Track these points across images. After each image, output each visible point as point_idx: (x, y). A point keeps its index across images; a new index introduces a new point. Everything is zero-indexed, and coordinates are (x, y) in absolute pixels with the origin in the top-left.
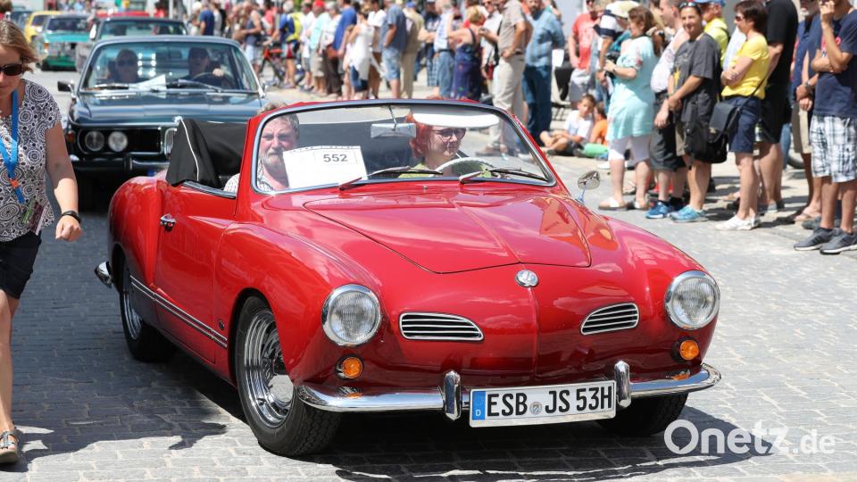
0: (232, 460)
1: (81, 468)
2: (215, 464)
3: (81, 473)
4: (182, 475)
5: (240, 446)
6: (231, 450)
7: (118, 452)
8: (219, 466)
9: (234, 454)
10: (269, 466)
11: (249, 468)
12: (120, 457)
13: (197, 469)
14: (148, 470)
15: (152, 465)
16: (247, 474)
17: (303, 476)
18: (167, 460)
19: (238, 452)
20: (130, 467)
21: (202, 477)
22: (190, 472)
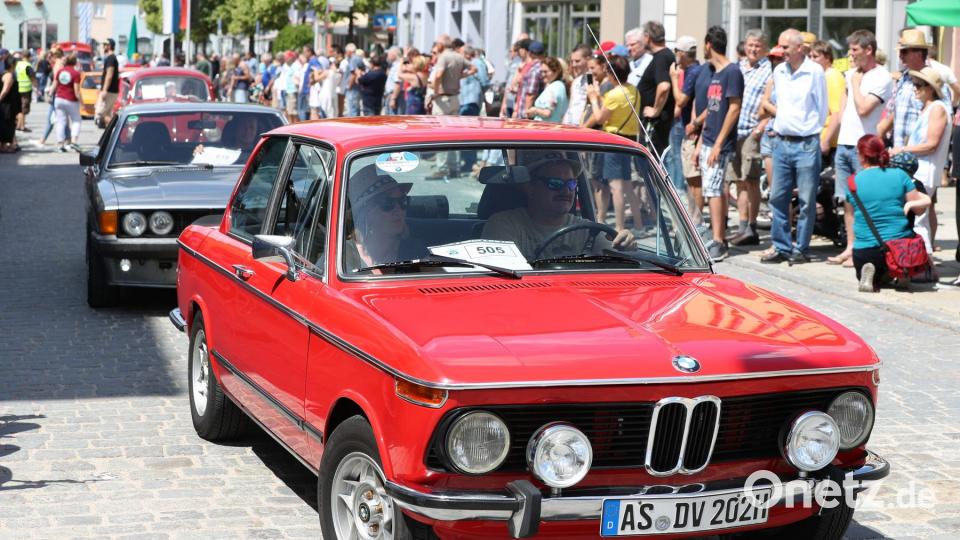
1: (89, 437)
3: (89, 441)
4: (172, 443)
7: (120, 424)
12: (122, 428)
13: (184, 438)
14: (144, 439)
15: (147, 435)
18: (161, 430)
20: (130, 436)
21: (187, 444)
22: (178, 440)
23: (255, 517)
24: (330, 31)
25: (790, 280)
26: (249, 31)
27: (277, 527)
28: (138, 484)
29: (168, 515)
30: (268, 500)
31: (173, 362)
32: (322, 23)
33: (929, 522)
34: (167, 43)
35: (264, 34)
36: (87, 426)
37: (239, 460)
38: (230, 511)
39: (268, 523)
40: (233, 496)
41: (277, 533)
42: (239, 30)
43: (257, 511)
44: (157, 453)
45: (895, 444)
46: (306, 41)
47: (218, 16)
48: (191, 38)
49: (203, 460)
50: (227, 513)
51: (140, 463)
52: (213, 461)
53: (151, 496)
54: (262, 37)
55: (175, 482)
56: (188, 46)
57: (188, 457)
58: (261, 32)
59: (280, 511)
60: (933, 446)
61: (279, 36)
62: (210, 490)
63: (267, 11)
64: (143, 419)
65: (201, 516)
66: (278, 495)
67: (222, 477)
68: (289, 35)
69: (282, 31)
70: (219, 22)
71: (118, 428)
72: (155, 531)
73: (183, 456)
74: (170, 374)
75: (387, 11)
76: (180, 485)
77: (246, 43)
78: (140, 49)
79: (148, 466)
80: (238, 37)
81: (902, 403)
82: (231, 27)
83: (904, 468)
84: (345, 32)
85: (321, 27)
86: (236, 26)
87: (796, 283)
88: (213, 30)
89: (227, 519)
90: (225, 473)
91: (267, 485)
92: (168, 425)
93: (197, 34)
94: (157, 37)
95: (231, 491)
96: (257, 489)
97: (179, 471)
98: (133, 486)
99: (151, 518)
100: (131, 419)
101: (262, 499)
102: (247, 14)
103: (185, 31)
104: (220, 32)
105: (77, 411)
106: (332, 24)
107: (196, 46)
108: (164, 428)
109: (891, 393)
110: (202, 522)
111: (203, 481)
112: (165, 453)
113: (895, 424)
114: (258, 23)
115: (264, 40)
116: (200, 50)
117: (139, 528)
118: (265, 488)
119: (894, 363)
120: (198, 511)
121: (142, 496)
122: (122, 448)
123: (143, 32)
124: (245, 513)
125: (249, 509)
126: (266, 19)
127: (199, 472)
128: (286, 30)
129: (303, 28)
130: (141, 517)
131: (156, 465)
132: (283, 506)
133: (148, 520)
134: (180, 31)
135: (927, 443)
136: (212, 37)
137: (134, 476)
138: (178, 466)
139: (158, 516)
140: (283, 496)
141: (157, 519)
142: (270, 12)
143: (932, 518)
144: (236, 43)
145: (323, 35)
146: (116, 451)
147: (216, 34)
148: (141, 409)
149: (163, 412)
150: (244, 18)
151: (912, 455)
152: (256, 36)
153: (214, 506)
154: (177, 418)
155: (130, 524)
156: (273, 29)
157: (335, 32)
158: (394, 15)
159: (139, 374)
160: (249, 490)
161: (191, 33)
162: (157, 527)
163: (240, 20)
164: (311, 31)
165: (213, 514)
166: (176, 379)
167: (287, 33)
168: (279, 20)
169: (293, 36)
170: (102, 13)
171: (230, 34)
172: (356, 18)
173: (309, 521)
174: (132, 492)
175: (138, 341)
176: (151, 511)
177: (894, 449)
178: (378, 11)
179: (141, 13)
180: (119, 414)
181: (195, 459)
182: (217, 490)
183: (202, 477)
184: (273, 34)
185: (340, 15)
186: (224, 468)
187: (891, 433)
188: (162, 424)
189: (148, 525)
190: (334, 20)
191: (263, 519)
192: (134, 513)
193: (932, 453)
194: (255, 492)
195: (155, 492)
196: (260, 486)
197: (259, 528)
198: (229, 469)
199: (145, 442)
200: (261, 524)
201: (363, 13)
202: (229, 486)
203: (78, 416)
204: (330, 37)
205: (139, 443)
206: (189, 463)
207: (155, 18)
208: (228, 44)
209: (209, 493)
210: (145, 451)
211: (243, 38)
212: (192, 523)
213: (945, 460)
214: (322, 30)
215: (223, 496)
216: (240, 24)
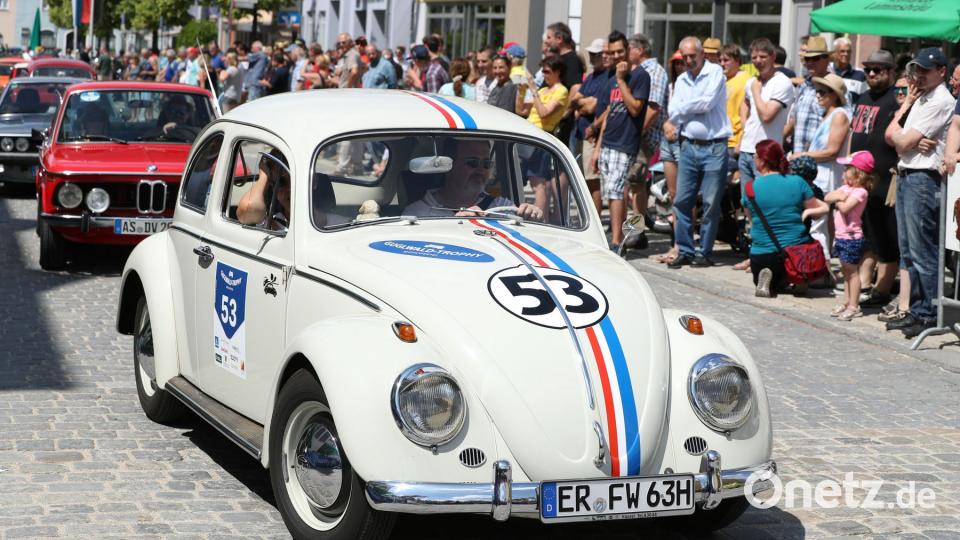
0: (105, 425)
2: (90, 428)
4: (63, 436)
5: (112, 414)
6: (104, 416)
7: (11, 417)
8: (94, 429)
9: (107, 420)
10: (135, 430)
11: (118, 432)
12: (13, 420)
13: (75, 432)
14: (36, 433)
15: (39, 428)
16: (116, 436)
17: (163, 438)
18: (52, 424)
19: (110, 418)
20: (22, 429)
21: (79, 438)
22: (69, 434)
23: (143, 511)
24: (234, 27)
25: (686, 284)
26: (152, 26)
27: (167, 522)
28: (29, 477)
29: (59, 509)
30: (158, 495)
31: (66, 356)
32: (225, 20)
33: (818, 525)
34: (70, 37)
35: (168, 29)
37: (130, 455)
38: (119, 506)
39: (157, 517)
40: (124, 490)
41: (166, 529)
42: (143, 25)
43: (147, 506)
44: (47, 446)
45: (787, 448)
46: (209, 37)
47: (122, 10)
48: (94, 33)
49: (93, 454)
50: (117, 507)
51: (31, 456)
52: (104, 456)
53: (42, 490)
54: (165, 33)
55: (66, 476)
56: (90, 40)
57: (78, 451)
58: (165, 28)
59: (170, 506)
60: (824, 451)
61: (183, 31)
62: (100, 484)
63: (170, 6)
64: (35, 412)
65: (91, 510)
66: (168, 490)
67: (112, 471)
68: (193, 31)
69: (186, 27)
70: (122, 17)
71: (10, 421)
72: (45, 525)
73: (74, 450)
74: (64, 368)
75: (291, 9)
76: (70, 479)
77: (149, 38)
78: (43, 43)
79: (38, 459)
80: (141, 32)
81: (795, 408)
82: (134, 22)
83: (796, 472)
84: (249, 29)
85: (226, 23)
86: (140, 21)
87: (693, 287)
88: (117, 25)
89: (118, 514)
90: (116, 467)
91: (157, 480)
92: (59, 419)
93: (100, 28)
94: (60, 30)
95: (121, 485)
96: (147, 484)
97: (69, 465)
98: (24, 480)
99: (41, 511)
100: (24, 413)
101: (153, 494)
102: (151, 9)
103: (88, 24)
104: (123, 26)
106: (235, 21)
107: (99, 41)
108: (56, 422)
109: (784, 397)
110: (91, 517)
111: (94, 476)
112: (56, 447)
113: (785, 428)
114: (161, 19)
115: (168, 36)
116: (103, 45)
117: (27, 521)
118: (156, 483)
119: (789, 368)
120: (89, 504)
121: (33, 489)
122: (13, 441)
123: (47, 25)
124: (135, 508)
125: (138, 504)
126: (169, 14)
127: (89, 466)
128: (190, 26)
129: (206, 24)
130: (31, 510)
131: (47, 459)
132: (172, 501)
133: (37, 513)
134: (83, 24)
135: (819, 447)
136: (116, 32)
137: (25, 469)
138: (69, 460)
139: (47, 509)
140: (173, 491)
141: (47, 513)
142: (173, 7)
143: (821, 521)
144: (139, 38)
145: (227, 31)
146: (6, 444)
147: (119, 28)
148: (34, 402)
149: (56, 406)
150: (148, 13)
151: (803, 459)
152: (160, 32)
153: (104, 500)
154: (70, 412)
155: (18, 517)
156: (177, 25)
157: (239, 28)
158: (298, 13)
159: (32, 367)
160: (140, 484)
161: (94, 28)
162: (46, 520)
163: (143, 15)
164: (216, 28)
165: (102, 508)
166: (69, 373)
167: (190, 29)
168: (182, 16)
169: (197, 32)
170: (5, 5)
171: (134, 29)
172: (260, 16)
173: (198, 517)
174: (22, 485)
175: (32, 334)
176: (40, 504)
177: (785, 453)
178: (283, 8)
179: (44, 6)
180: (11, 407)
181: (86, 453)
182: (107, 484)
183: (93, 471)
184: (177, 30)
185: (244, 12)
186: (115, 462)
187: (783, 437)
188: (54, 418)
189: (37, 517)
190: (238, 17)
191: (152, 514)
192: (24, 506)
193: (823, 458)
194: (146, 487)
195: (45, 485)
196: (150, 481)
197: (147, 522)
198: (119, 463)
199: (36, 436)
200: (150, 519)
201: (268, 10)
202: (119, 480)
204: (233, 34)
205: (31, 436)
206: (80, 457)
207: (59, 11)
208: (131, 39)
209: (100, 487)
210: (36, 445)
211: (147, 33)
212: (82, 517)
213: (837, 464)
214: (227, 26)
215: (113, 490)
216: (143, 18)
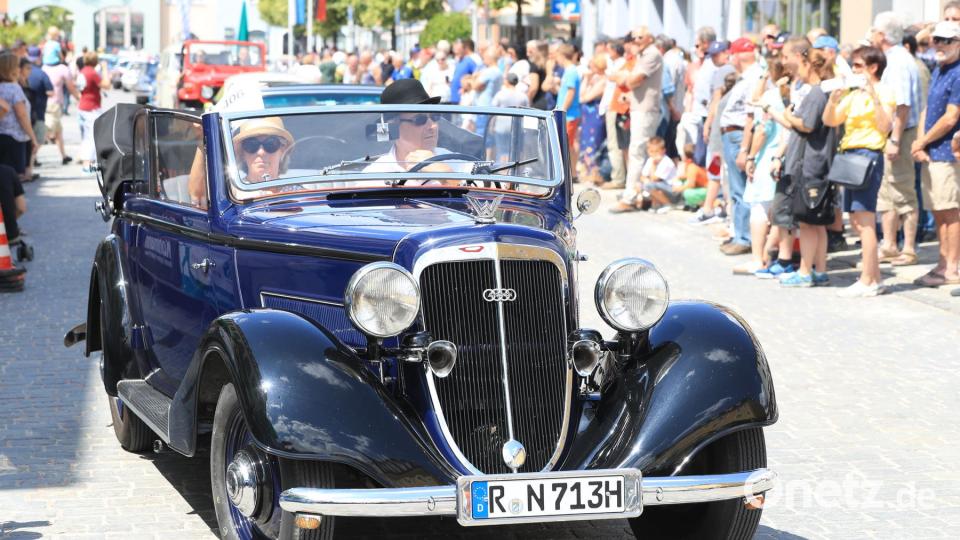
24: (492, 21)
26: (391, 23)
35: (410, 26)
36: (113, 536)
47: (351, 4)
54: (408, 30)
61: (427, 27)
68: (440, 27)
69: (432, 21)
77: (387, 37)
80: (377, 29)
82: (367, 18)
84: (513, 22)
86: (373, 16)
88: (343, 21)
93: (324, 26)
94: (274, 29)
100: (172, 528)
104: (352, 22)
105: (104, 517)
107: (325, 41)
115: (411, 34)
123: (256, 23)
126: (410, 5)
128: (438, 19)
129: (459, 17)
136: (343, 29)
145: (484, 25)
147: (347, 24)
150: (381, 5)
152: (399, 28)
156: (422, 19)
157: (503, 22)
163: (378, 9)
164: (469, 21)
167: (437, 25)
168: (427, 7)
169: (446, 27)
171: (365, 25)
180: (157, 521)
184: (421, 25)
203: (104, 523)
204: (495, 28)
207: (271, 4)
208: (365, 37)
214: (483, 20)
